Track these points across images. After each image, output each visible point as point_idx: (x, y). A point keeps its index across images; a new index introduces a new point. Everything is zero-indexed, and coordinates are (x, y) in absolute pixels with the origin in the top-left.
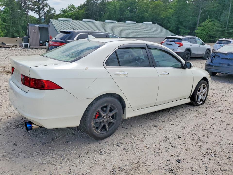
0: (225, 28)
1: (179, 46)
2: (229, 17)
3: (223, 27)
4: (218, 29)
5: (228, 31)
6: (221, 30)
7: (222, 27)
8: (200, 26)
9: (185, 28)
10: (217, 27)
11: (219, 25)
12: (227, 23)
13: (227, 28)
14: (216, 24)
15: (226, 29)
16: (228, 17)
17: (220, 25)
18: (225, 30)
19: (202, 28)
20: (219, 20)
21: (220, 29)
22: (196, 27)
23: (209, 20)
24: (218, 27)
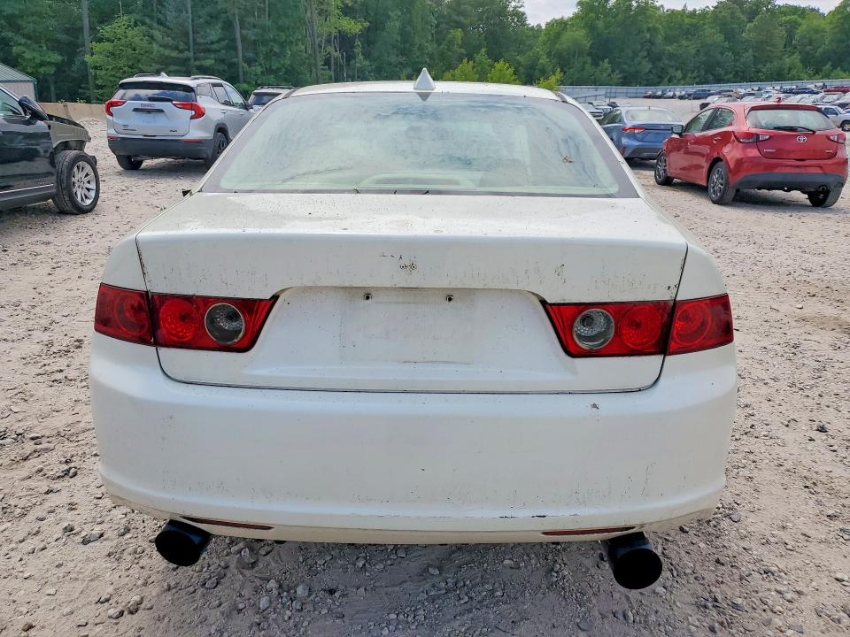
0: (188, 50)
1: (192, 118)
2: (190, 11)
3: (181, 47)
4: (167, 52)
5: (197, 63)
6: (178, 58)
7: (176, 48)
8: (100, 40)
9: (36, 46)
10: (161, 46)
11: (166, 39)
12: (188, 34)
13: (194, 53)
14: (157, 34)
15: (191, 54)
16: (187, 12)
17: (168, 40)
18: (188, 59)
19: (107, 46)
20: (160, 23)
21: (174, 54)
22: (79, 41)
23: (125, 18)
24: (165, 46)
